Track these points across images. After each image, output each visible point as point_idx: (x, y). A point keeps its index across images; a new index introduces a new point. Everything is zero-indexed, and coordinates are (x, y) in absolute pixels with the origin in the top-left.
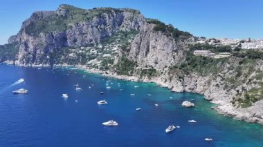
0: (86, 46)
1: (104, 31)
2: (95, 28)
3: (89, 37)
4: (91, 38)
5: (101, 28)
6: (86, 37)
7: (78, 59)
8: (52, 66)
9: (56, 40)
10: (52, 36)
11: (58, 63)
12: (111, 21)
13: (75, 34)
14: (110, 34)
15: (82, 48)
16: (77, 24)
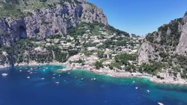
0: (53, 37)
1: (69, 21)
2: (59, 17)
3: (54, 27)
4: (57, 28)
5: (65, 18)
6: (51, 27)
7: (51, 55)
8: (13, 65)
9: (11, 29)
10: (6, 23)
11: (21, 61)
12: (73, 11)
13: (36, 23)
14: (74, 25)
15: (48, 40)
16: (39, 10)
